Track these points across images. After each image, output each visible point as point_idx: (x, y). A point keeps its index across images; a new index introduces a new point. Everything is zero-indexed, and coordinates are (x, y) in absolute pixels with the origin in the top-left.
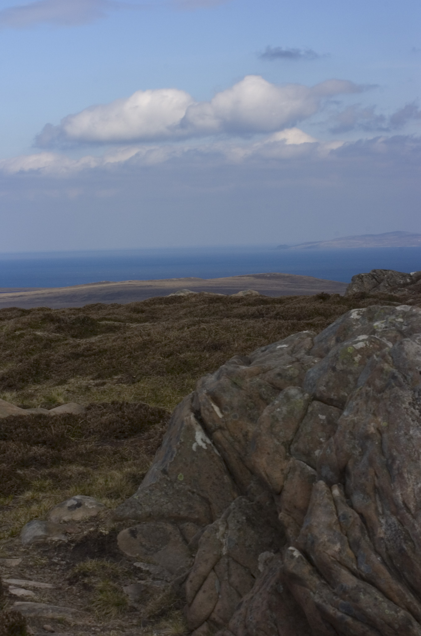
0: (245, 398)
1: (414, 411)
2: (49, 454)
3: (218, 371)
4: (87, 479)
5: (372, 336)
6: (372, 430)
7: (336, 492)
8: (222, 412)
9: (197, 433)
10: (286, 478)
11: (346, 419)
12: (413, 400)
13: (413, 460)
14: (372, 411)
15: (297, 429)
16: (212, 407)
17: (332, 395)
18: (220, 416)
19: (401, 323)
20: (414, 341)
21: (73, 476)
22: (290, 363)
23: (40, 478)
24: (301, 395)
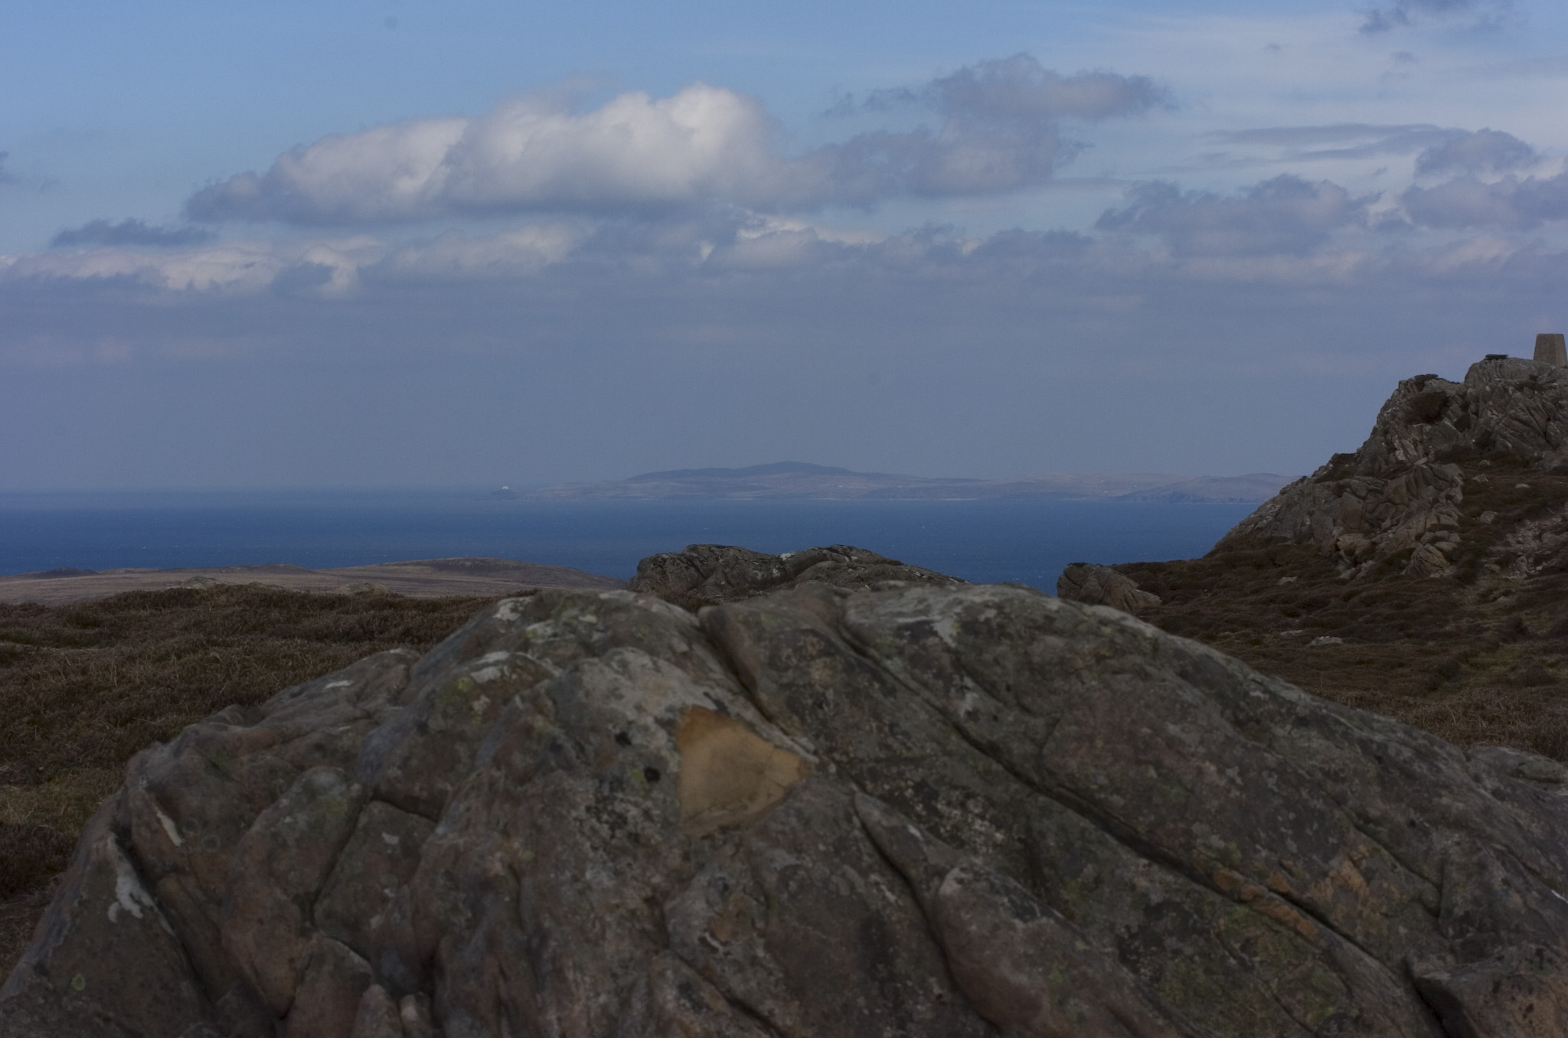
0: (236, 802)
1: (597, 825)
3: (179, 738)
5: (521, 653)
6: (497, 867)
7: (410, 1011)
8: (180, 832)
9: (120, 880)
10: (300, 979)
11: (439, 842)
12: (598, 801)
13: (588, 941)
14: (501, 826)
15: (331, 866)
16: (159, 821)
17: (416, 789)
18: (177, 840)
19: (591, 625)
20: (608, 665)
22: (347, 721)
24: (344, 788)
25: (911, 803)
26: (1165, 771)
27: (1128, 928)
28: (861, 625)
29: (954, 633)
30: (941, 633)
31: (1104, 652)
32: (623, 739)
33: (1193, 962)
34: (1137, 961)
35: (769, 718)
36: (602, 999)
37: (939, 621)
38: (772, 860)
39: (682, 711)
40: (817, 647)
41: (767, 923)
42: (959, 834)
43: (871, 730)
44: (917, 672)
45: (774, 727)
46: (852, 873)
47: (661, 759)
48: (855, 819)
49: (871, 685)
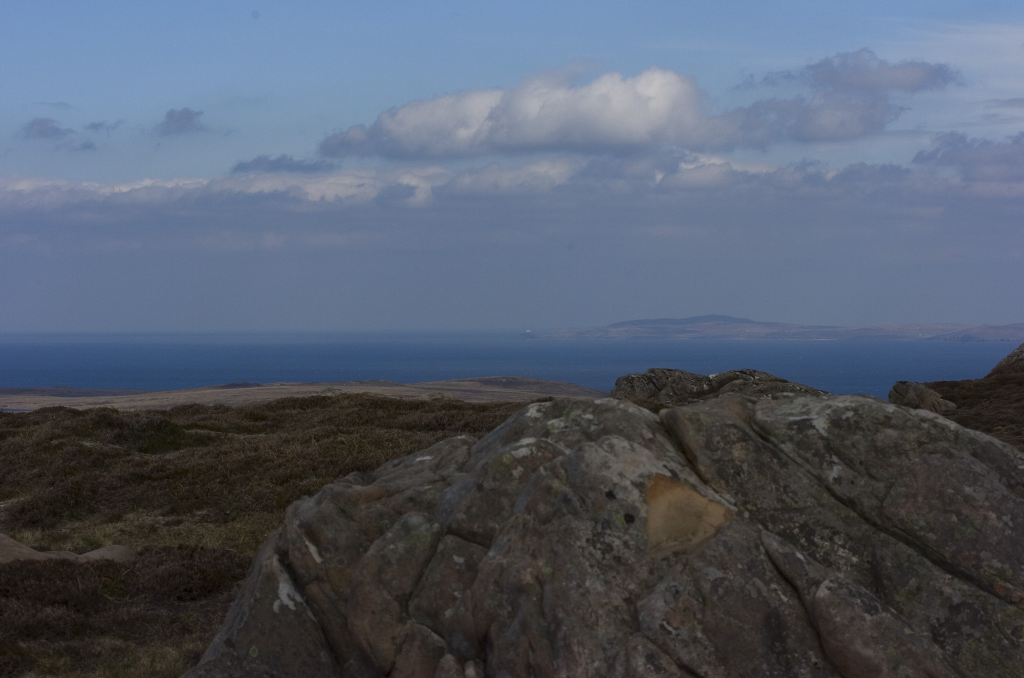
0: (357, 535)
1: (593, 551)
2: (69, 618)
3: (320, 493)
4: (124, 657)
5: (544, 439)
6: (528, 578)
7: (471, 672)
8: (320, 555)
9: (281, 585)
10: (399, 650)
11: (490, 562)
12: (594, 535)
13: (587, 626)
14: (531, 551)
15: (420, 577)
16: (307, 547)
17: (475, 527)
18: (318, 559)
19: (590, 421)
20: (601, 447)
21: (103, 651)
22: (430, 483)
23: (52, 654)
24: (428, 526)
25: (797, 537)
26: (963, 517)
27: (938, 619)
28: (766, 421)
29: (826, 427)
30: (817, 427)
31: (923, 439)
32: (611, 495)
33: (980, 642)
34: (944, 642)
35: (705, 482)
36: (596, 664)
37: (816, 419)
38: (707, 574)
39: (649, 477)
40: (737, 436)
41: (704, 616)
42: (829, 558)
43: (772, 490)
44: (802, 452)
45: (708, 487)
46: (759, 583)
47: (635, 508)
48: (761, 548)
49: (772, 460)
